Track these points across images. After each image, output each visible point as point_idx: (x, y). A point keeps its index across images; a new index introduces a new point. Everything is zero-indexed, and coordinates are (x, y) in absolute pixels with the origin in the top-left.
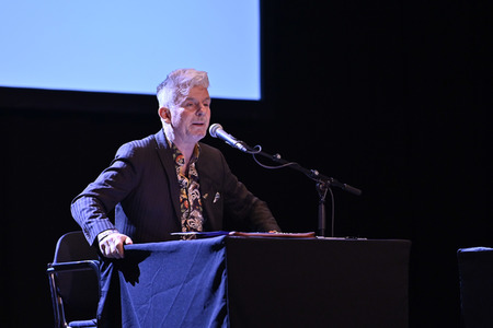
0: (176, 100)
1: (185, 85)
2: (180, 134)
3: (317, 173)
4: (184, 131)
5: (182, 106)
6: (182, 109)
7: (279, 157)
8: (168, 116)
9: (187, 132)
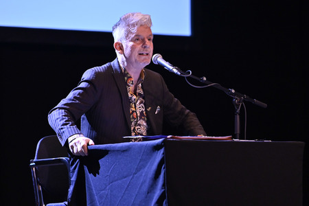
0: (127, 36)
1: (133, 25)
2: (131, 63)
3: (233, 91)
4: (133, 60)
5: (131, 41)
6: (131, 43)
7: (205, 79)
8: (121, 48)
9: (136, 60)
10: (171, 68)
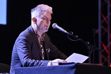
3: (89, 43)
4: (41, 28)
5: (42, 18)
6: (41, 20)
9: (42, 28)
10: (63, 30)
